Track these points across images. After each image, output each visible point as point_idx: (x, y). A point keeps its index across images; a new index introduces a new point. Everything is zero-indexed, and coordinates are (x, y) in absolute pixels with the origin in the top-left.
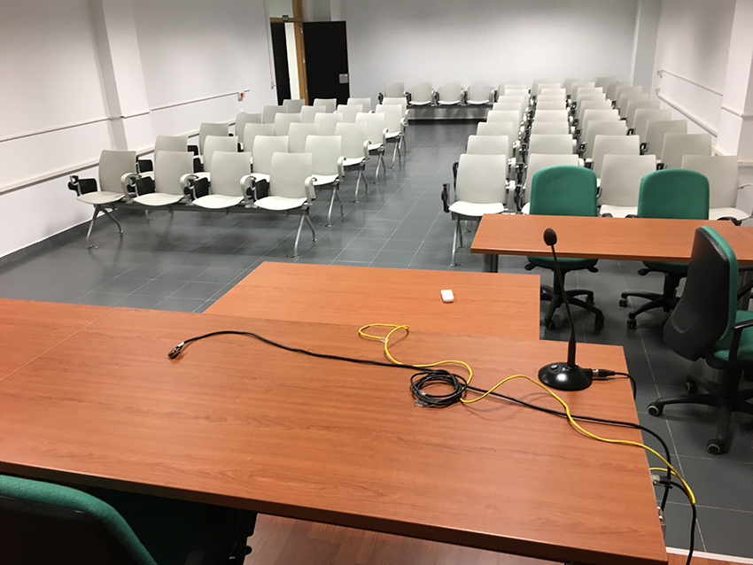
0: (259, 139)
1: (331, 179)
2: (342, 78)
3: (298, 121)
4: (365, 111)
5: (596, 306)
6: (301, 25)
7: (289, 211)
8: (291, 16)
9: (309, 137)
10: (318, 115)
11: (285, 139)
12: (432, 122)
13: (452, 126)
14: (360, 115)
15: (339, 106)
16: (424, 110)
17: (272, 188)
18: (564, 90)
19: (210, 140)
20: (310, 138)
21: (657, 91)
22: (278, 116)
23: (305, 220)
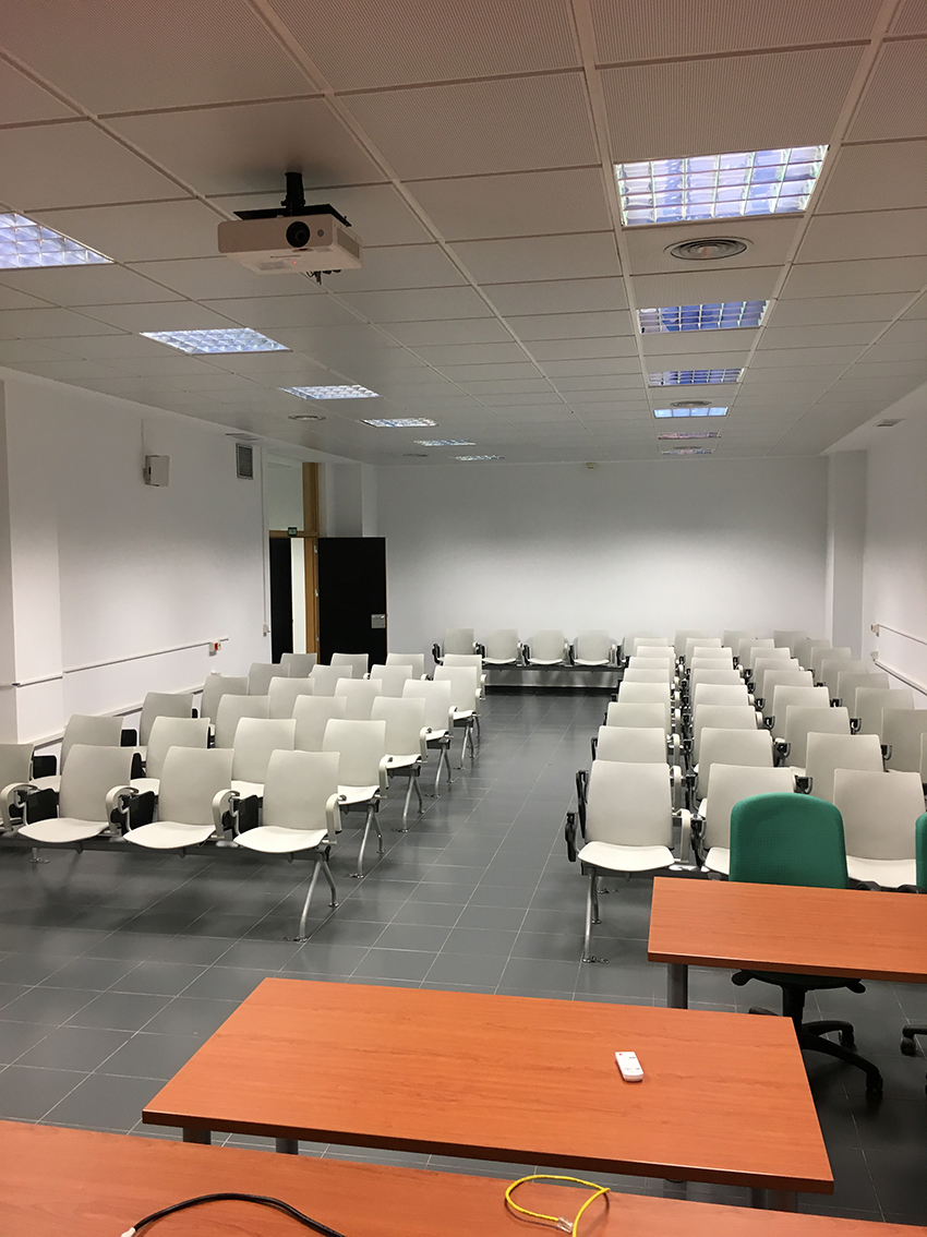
0: (245, 724)
1: (366, 793)
2: (376, 621)
3: (307, 692)
4: (416, 677)
5: (860, 1053)
6: (316, 541)
7: (293, 855)
8: (301, 528)
9: (330, 721)
10: (343, 683)
11: (290, 725)
12: (518, 691)
13: (550, 699)
14: (410, 684)
15: (375, 667)
16: (504, 672)
17: (267, 811)
18: (730, 649)
19: (162, 724)
20: (332, 724)
21: (874, 655)
22: (276, 682)
23: (322, 868)
